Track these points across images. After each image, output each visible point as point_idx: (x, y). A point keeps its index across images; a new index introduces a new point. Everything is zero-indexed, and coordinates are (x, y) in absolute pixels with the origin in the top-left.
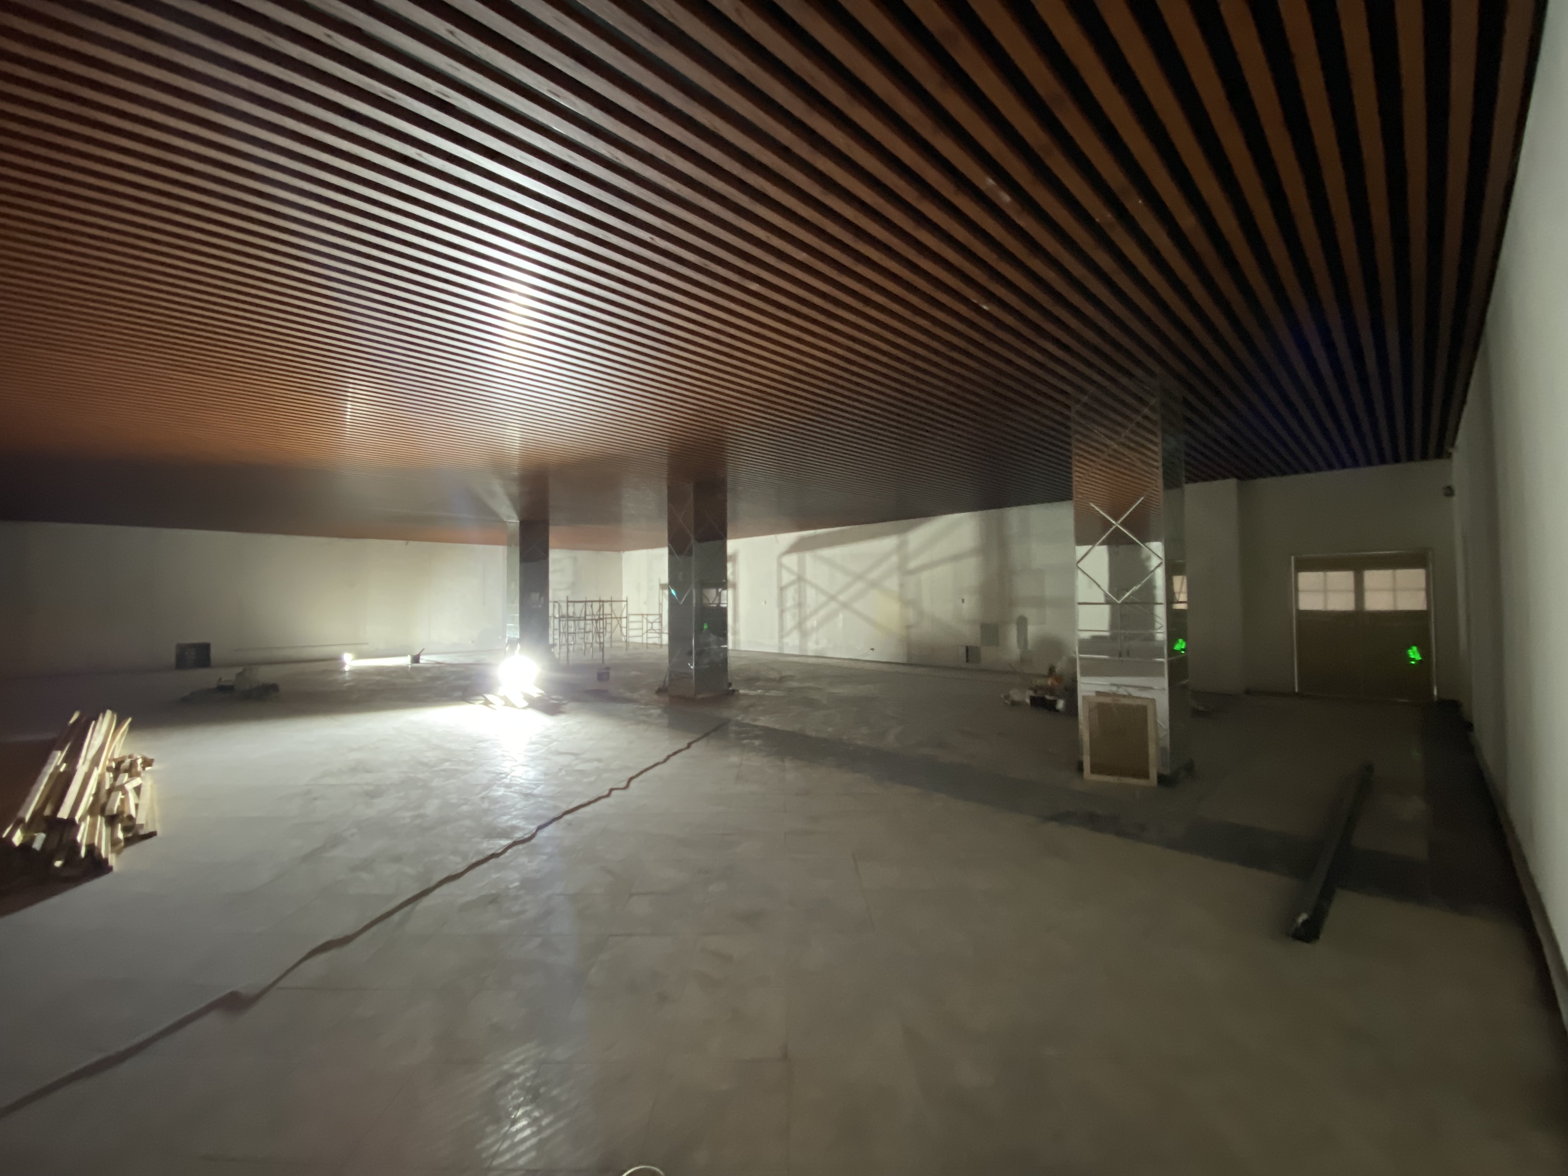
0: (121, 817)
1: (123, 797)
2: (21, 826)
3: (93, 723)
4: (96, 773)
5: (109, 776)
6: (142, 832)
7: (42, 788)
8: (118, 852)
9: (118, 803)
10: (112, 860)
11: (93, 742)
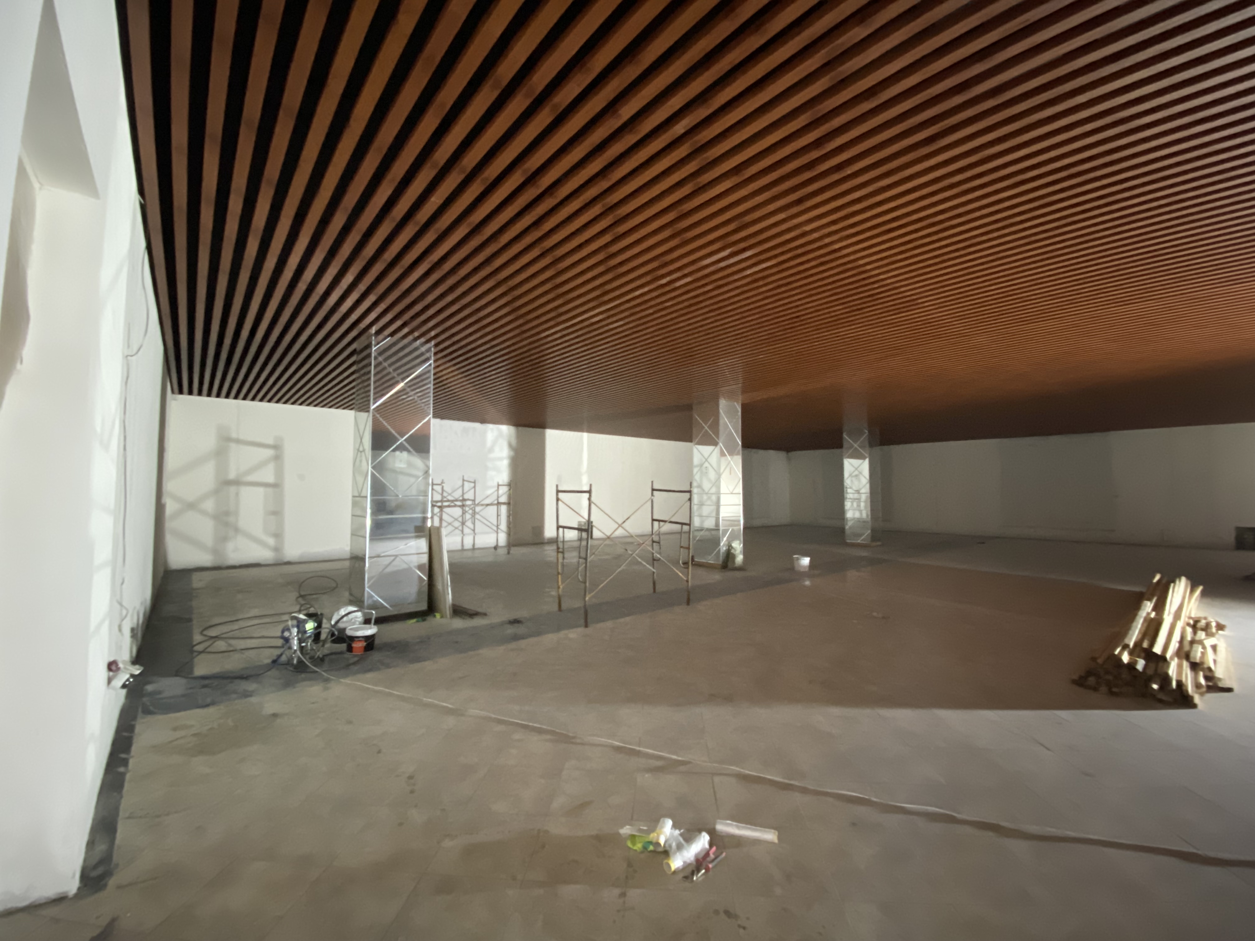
0: (1201, 666)
1: (1202, 650)
2: (1128, 649)
3: (1172, 585)
4: (1180, 625)
5: (1189, 630)
6: (1221, 685)
7: (1139, 626)
8: (1202, 694)
9: (1199, 655)
10: (1197, 699)
11: (1174, 599)
